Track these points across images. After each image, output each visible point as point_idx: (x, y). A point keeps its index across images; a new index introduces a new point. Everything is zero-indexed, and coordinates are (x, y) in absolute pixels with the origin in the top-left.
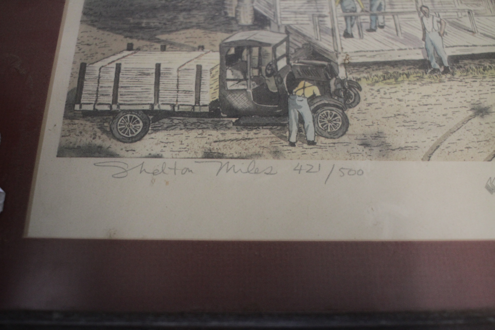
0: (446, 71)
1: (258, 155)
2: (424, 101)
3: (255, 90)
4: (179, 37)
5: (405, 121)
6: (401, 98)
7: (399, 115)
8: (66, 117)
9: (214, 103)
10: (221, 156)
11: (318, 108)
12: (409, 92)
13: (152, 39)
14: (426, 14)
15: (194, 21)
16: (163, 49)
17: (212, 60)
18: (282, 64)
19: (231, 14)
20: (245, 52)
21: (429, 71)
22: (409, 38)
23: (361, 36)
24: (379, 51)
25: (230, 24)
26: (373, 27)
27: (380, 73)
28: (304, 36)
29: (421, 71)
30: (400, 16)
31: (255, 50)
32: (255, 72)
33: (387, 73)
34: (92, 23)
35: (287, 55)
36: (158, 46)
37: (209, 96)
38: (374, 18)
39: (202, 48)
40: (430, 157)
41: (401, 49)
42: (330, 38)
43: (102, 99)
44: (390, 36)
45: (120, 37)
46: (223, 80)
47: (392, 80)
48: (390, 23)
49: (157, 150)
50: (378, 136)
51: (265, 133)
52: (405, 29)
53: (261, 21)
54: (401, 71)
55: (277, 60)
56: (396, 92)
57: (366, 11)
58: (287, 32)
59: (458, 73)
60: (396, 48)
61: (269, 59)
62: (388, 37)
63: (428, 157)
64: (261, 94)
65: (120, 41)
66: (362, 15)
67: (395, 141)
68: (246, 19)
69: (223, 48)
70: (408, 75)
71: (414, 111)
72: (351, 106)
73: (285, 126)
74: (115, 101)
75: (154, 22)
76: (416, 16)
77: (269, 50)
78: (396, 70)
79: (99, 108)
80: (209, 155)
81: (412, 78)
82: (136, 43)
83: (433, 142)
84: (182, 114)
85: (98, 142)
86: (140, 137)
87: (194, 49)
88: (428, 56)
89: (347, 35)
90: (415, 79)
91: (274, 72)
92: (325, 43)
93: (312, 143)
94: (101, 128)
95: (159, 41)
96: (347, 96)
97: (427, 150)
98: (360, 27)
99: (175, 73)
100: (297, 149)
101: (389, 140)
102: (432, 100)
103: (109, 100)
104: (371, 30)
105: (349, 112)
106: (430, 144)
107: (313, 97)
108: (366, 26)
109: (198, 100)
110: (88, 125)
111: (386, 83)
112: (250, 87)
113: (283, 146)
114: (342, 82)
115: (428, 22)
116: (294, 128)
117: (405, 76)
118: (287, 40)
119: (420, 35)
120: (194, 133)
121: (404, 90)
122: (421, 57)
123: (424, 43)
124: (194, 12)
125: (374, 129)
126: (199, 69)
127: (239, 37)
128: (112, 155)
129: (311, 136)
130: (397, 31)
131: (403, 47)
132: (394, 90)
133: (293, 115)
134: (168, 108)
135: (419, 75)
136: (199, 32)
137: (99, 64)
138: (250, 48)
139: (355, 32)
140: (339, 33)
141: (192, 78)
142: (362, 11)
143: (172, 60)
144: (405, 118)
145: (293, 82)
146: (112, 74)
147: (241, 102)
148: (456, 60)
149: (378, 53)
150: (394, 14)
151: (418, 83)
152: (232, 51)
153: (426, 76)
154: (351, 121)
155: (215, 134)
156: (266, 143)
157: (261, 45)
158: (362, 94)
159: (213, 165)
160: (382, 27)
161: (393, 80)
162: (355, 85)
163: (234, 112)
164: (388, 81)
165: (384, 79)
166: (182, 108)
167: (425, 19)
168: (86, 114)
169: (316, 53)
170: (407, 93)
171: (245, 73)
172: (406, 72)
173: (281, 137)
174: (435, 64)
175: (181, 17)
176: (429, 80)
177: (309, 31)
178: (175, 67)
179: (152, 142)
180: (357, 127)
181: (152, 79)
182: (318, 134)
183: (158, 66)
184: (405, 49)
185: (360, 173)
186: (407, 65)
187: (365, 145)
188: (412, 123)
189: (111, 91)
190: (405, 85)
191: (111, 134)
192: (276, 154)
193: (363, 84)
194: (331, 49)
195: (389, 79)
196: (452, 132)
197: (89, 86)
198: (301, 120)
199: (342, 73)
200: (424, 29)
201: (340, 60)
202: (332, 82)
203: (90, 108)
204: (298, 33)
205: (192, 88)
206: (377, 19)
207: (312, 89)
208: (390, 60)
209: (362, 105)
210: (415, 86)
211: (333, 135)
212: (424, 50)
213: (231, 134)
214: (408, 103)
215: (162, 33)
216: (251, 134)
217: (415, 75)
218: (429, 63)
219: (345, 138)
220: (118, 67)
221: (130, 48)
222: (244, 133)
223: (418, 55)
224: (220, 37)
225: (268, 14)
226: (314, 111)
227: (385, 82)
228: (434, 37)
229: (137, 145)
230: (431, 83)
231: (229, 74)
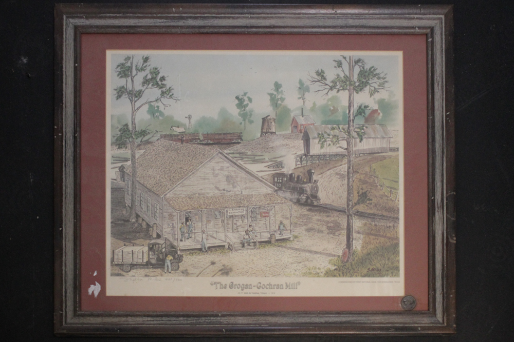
0: (206, 251)
1: (157, 276)
2: (199, 260)
3: (157, 258)
4: (137, 242)
6: (193, 260)
7: (192, 265)
8: (111, 265)
9: (147, 262)
10: (149, 276)
11: (173, 262)
12: (196, 258)
13: (130, 242)
14: (204, 233)
15: (141, 236)
16: (133, 245)
17: (146, 249)
18: (164, 250)
19: (151, 234)
20: (154, 246)
22: (198, 241)
23: (185, 241)
25: (150, 237)
27: (189, 252)
28: (170, 241)
31: (157, 246)
32: (157, 253)
34: (114, 237)
35: (165, 247)
36: (132, 244)
37: (145, 260)
39: (143, 245)
41: (195, 245)
42: (176, 241)
43: (120, 261)
45: (122, 242)
46: (149, 255)
47: (192, 254)
48: (193, 236)
49: (134, 274)
50: (186, 270)
51: (159, 270)
52: (197, 238)
53: (159, 236)
55: (163, 249)
57: (187, 232)
58: (165, 240)
59: (209, 252)
61: (160, 249)
62: (192, 241)
63: (198, 276)
64: (158, 259)
65: (122, 243)
67: (190, 272)
68: (155, 236)
69: (149, 245)
71: (196, 263)
72: (180, 262)
73: (164, 268)
74: (123, 261)
75: (130, 237)
76: (201, 234)
77: (160, 246)
78: (193, 251)
79: (119, 263)
80: (146, 276)
81: (197, 254)
82: (127, 244)
84: (139, 265)
85: (120, 272)
86: (129, 271)
87: (141, 246)
88: (202, 247)
89: (181, 240)
91: (162, 253)
92: (175, 243)
93: (170, 272)
94: (120, 269)
95: (132, 243)
96: (180, 259)
97: (198, 274)
98: (185, 238)
99: (137, 253)
100: (166, 274)
101: (189, 272)
102: (201, 260)
103: (121, 261)
104: (188, 239)
105: (180, 264)
106: (199, 272)
107: (171, 260)
108: (186, 237)
109: (143, 261)
110: (117, 268)
111: (190, 256)
112: (155, 257)
113: (163, 273)
114: (178, 255)
115: (204, 235)
116: (166, 268)
117: (195, 253)
118: (165, 242)
119: (201, 240)
120: (142, 270)
122: (200, 247)
124: (141, 233)
125: (185, 269)
126: (143, 251)
127: (153, 241)
128: (124, 276)
129: (170, 271)
130: (195, 239)
132: (192, 257)
133: (166, 265)
134: (136, 263)
136: (142, 240)
137: (117, 250)
138: (155, 245)
139: (183, 240)
140: (179, 240)
141: (141, 254)
143: (136, 249)
145: (166, 256)
146: (121, 253)
147: (153, 261)
148: (209, 248)
149: (189, 246)
150: (195, 233)
152: (151, 246)
154: (180, 267)
155: (147, 270)
156: (159, 272)
157: (159, 244)
158: (183, 259)
159: (147, 278)
160: (191, 238)
162: (182, 256)
163: (152, 264)
165: (190, 254)
166: (139, 263)
168: (116, 265)
169: (172, 246)
171: (154, 253)
173: (163, 271)
174: (203, 250)
175: (138, 235)
177: (171, 239)
178: (137, 251)
179: (133, 272)
180: (181, 268)
181: (131, 255)
182: (172, 270)
183: (132, 251)
185: (181, 280)
186: (196, 250)
187: (183, 273)
188: (195, 267)
189: (121, 258)
190: (195, 256)
191: (122, 270)
192: (162, 275)
193: (184, 256)
194: (177, 245)
196: (205, 269)
197: (116, 257)
198: (168, 267)
199: (179, 253)
200: (202, 238)
201: (178, 249)
202: (176, 255)
203: (117, 263)
204: (168, 240)
205: (141, 257)
206: (190, 235)
207: (171, 258)
208: (192, 248)
209: (183, 262)
210: (197, 256)
211: (176, 270)
213: (151, 270)
214: (195, 261)
215: (133, 240)
216: (156, 270)
219: (178, 271)
220: (122, 251)
221: (125, 245)
222: (154, 270)
223: (199, 247)
224: (148, 241)
225: (160, 234)
226: (171, 264)
228: (205, 241)
229: (129, 273)
230: (202, 255)
231: (150, 253)
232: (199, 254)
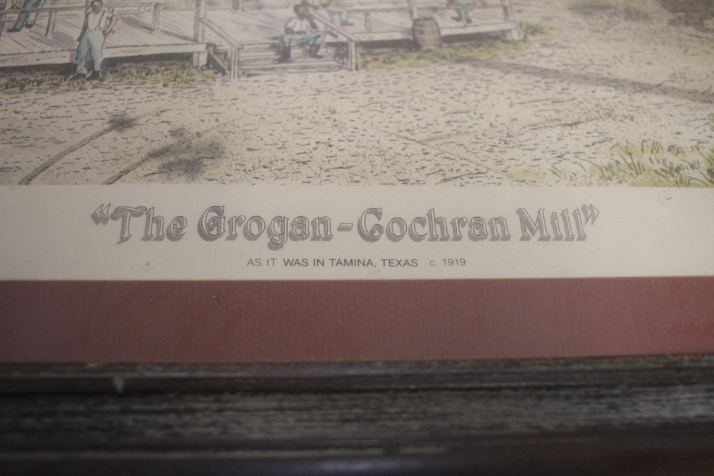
0: (95, 76)
2: (49, 113)
5: (14, 138)
6: (19, 110)
7: (9, 130)
12: (34, 103)
14: (96, 10)
21: (71, 77)
22: (61, 39)
24: (14, 54)
26: (18, 27)
27: (4, 81)
29: (59, 77)
30: (59, 13)
33: (13, 80)
38: (23, 16)
40: (30, 180)
41: (43, 52)
44: (36, 36)
47: (17, 89)
48: (43, 21)
52: (61, 28)
54: (32, 78)
56: (16, 103)
57: (18, 8)
59: (110, 78)
60: (37, 50)
62: (32, 38)
63: (28, 180)
66: (11, 13)
70: (39, 83)
71: (31, 125)
76: (81, 12)
78: (26, 76)
81: (44, 86)
83: (42, 162)
88: (77, 59)
90: (48, 86)
97: (29, 172)
98: (1, 26)
102: (61, 112)
104: (13, 30)
106: (37, 164)
111: (6, 93)
115: (94, 19)
117: (35, 83)
121: (27, 101)
122: (67, 60)
123: (78, 43)
130: (47, 30)
131: (47, 48)
132: (14, 100)
135: (55, 82)
142: (12, 7)
144: (15, 134)
148: (111, 64)
149: (12, 57)
150: (51, 11)
151: (49, 92)
153: (63, 83)
160: (29, 26)
161: (19, 88)
164: (11, 90)
165: (7, 88)
167: (91, 16)
170: (30, 103)
172: (39, 78)
174: (82, 69)
176: (67, 88)
184: (49, 52)
186: (44, 71)
188: (23, 140)
190: (32, 95)
195: (13, 87)
196: (72, 149)
200: (85, 27)
206: (28, 16)
208: (23, 64)
210: (44, 96)
212: (75, 53)
214: (26, 116)
217: (50, 82)
218: (75, 66)
223: (64, 58)
227: (6, 91)
230: (68, 90)
232: (58, 85)
